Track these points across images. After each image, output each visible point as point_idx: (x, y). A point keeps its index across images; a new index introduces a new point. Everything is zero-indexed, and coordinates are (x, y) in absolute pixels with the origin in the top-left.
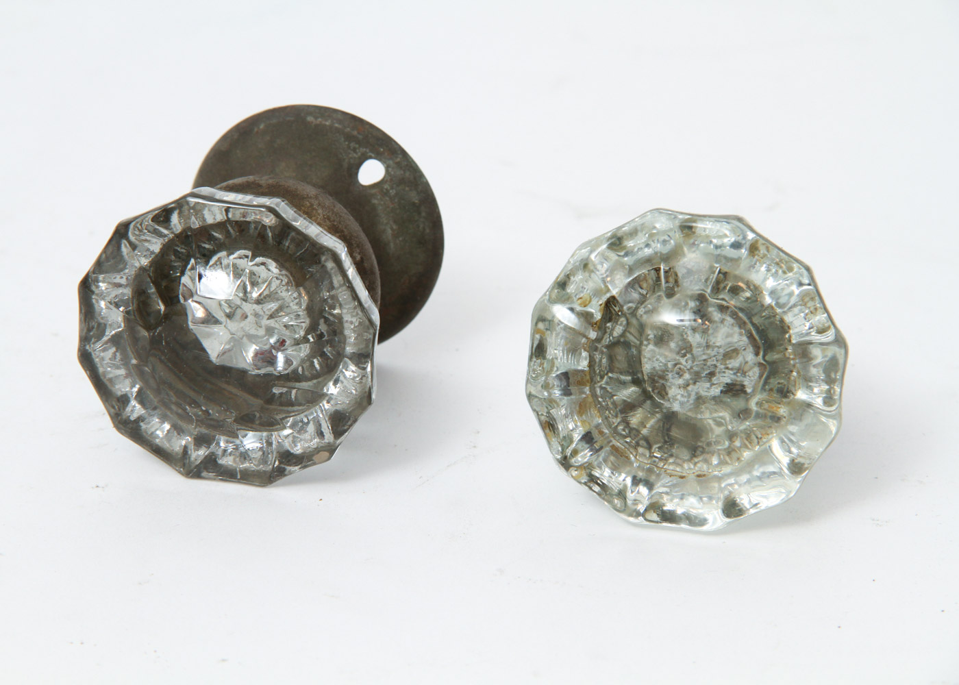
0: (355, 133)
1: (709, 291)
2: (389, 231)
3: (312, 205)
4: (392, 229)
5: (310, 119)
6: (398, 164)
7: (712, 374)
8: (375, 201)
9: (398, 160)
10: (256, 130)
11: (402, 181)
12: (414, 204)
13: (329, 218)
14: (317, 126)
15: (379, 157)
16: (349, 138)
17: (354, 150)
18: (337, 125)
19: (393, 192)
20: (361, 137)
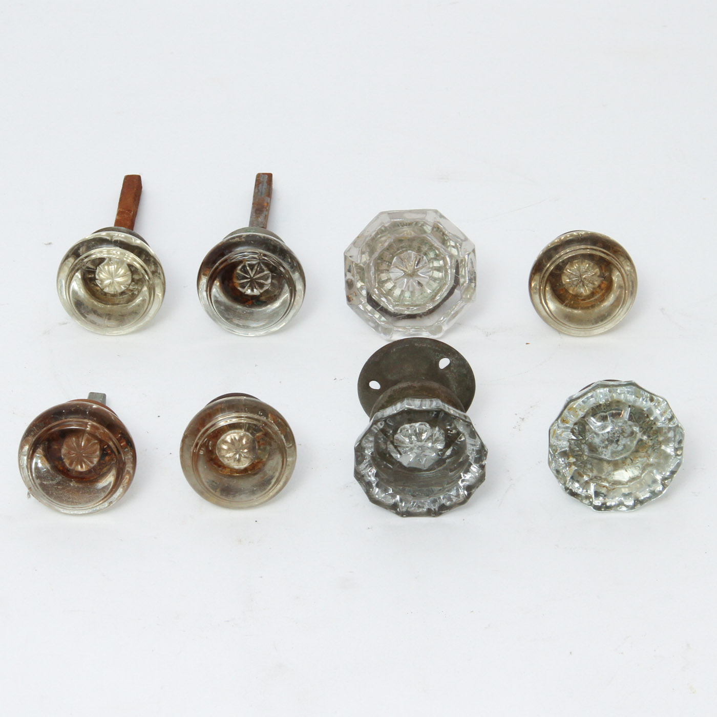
0: (437, 348)
1: (621, 421)
2: (454, 387)
3: (439, 393)
4: (455, 386)
5: (416, 344)
6: (457, 359)
7: (618, 441)
8: (448, 376)
9: (456, 357)
10: (392, 351)
11: (459, 365)
12: (464, 374)
13: (446, 397)
14: (420, 347)
15: (448, 357)
16: (435, 351)
17: (438, 356)
18: (429, 346)
19: (455, 371)
20: (440, 350)
